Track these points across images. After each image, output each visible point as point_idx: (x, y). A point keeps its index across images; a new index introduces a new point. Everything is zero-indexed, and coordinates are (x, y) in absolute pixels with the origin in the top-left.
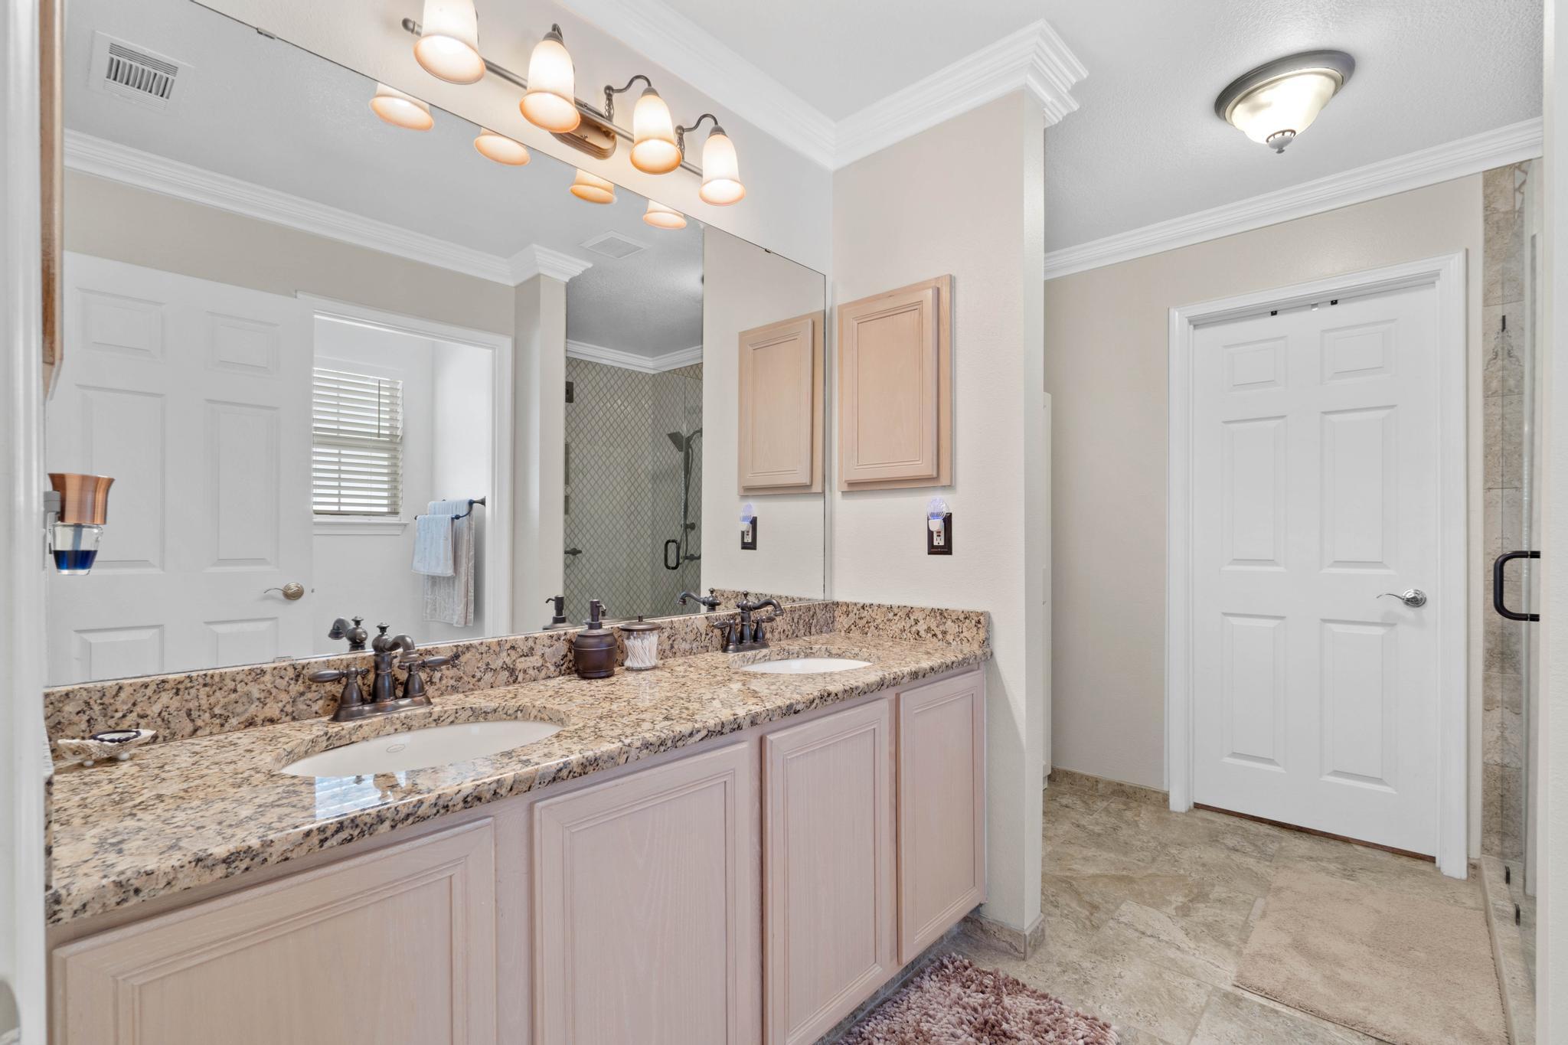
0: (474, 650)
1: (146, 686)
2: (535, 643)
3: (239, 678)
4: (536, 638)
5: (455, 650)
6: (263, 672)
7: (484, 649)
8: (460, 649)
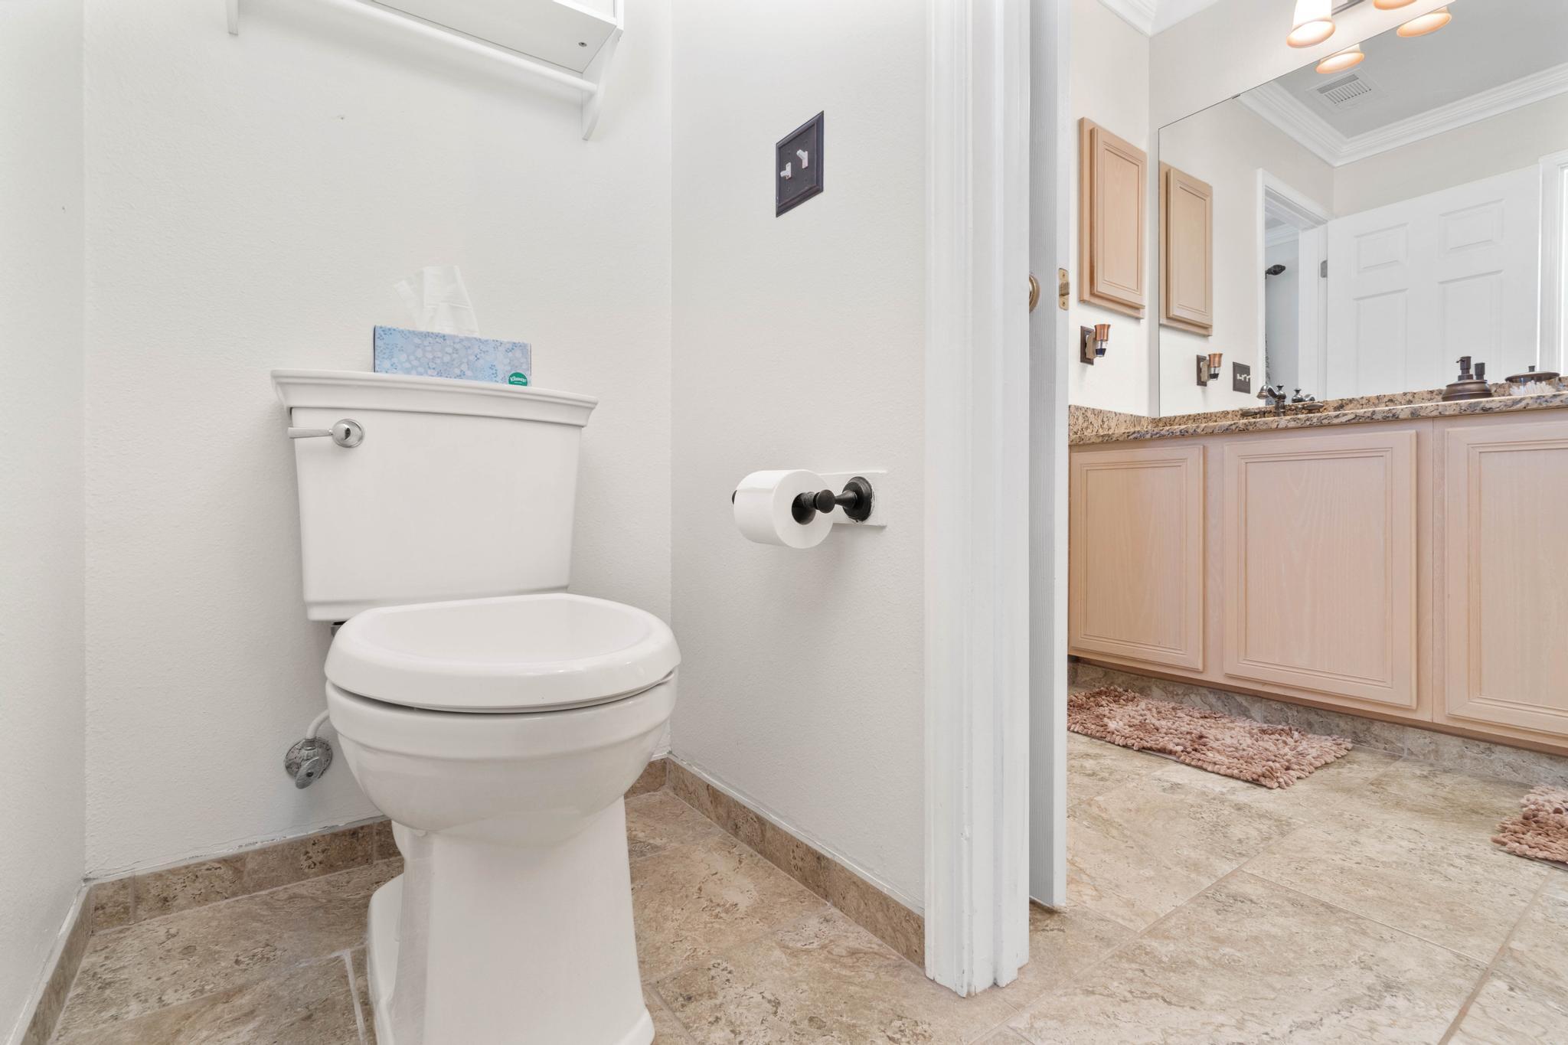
0: (1355, 402)
1: (1184, 417)
2: (1414, 397)
3: (1218, 415)
4: (1415, 393)
5: (1340, 402)
6: (1228, 413)
7: (1364, 401)
8: (1344, 402)
